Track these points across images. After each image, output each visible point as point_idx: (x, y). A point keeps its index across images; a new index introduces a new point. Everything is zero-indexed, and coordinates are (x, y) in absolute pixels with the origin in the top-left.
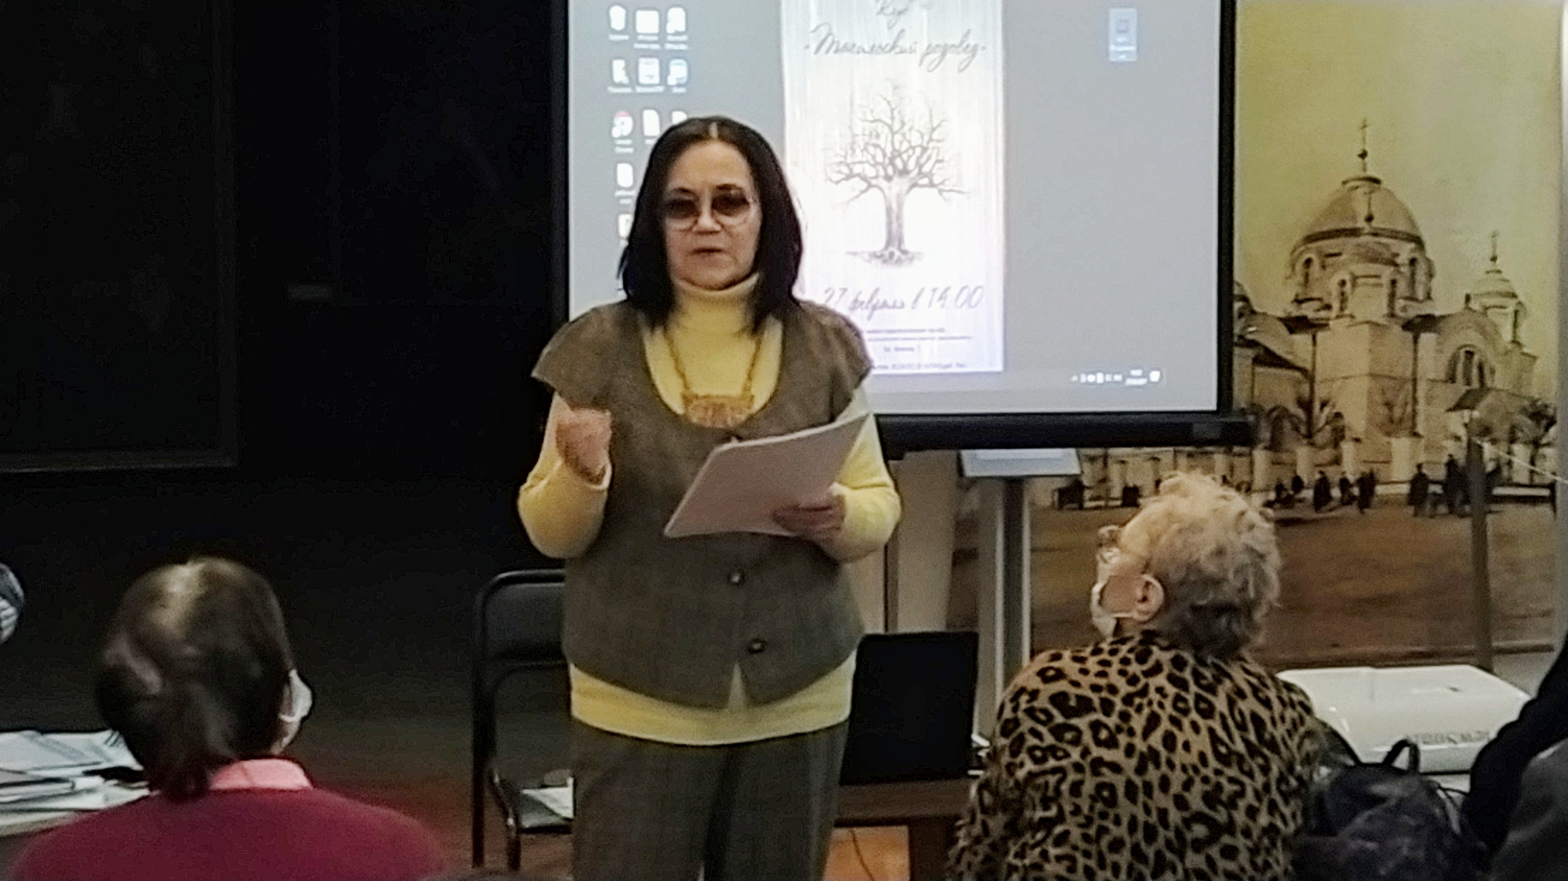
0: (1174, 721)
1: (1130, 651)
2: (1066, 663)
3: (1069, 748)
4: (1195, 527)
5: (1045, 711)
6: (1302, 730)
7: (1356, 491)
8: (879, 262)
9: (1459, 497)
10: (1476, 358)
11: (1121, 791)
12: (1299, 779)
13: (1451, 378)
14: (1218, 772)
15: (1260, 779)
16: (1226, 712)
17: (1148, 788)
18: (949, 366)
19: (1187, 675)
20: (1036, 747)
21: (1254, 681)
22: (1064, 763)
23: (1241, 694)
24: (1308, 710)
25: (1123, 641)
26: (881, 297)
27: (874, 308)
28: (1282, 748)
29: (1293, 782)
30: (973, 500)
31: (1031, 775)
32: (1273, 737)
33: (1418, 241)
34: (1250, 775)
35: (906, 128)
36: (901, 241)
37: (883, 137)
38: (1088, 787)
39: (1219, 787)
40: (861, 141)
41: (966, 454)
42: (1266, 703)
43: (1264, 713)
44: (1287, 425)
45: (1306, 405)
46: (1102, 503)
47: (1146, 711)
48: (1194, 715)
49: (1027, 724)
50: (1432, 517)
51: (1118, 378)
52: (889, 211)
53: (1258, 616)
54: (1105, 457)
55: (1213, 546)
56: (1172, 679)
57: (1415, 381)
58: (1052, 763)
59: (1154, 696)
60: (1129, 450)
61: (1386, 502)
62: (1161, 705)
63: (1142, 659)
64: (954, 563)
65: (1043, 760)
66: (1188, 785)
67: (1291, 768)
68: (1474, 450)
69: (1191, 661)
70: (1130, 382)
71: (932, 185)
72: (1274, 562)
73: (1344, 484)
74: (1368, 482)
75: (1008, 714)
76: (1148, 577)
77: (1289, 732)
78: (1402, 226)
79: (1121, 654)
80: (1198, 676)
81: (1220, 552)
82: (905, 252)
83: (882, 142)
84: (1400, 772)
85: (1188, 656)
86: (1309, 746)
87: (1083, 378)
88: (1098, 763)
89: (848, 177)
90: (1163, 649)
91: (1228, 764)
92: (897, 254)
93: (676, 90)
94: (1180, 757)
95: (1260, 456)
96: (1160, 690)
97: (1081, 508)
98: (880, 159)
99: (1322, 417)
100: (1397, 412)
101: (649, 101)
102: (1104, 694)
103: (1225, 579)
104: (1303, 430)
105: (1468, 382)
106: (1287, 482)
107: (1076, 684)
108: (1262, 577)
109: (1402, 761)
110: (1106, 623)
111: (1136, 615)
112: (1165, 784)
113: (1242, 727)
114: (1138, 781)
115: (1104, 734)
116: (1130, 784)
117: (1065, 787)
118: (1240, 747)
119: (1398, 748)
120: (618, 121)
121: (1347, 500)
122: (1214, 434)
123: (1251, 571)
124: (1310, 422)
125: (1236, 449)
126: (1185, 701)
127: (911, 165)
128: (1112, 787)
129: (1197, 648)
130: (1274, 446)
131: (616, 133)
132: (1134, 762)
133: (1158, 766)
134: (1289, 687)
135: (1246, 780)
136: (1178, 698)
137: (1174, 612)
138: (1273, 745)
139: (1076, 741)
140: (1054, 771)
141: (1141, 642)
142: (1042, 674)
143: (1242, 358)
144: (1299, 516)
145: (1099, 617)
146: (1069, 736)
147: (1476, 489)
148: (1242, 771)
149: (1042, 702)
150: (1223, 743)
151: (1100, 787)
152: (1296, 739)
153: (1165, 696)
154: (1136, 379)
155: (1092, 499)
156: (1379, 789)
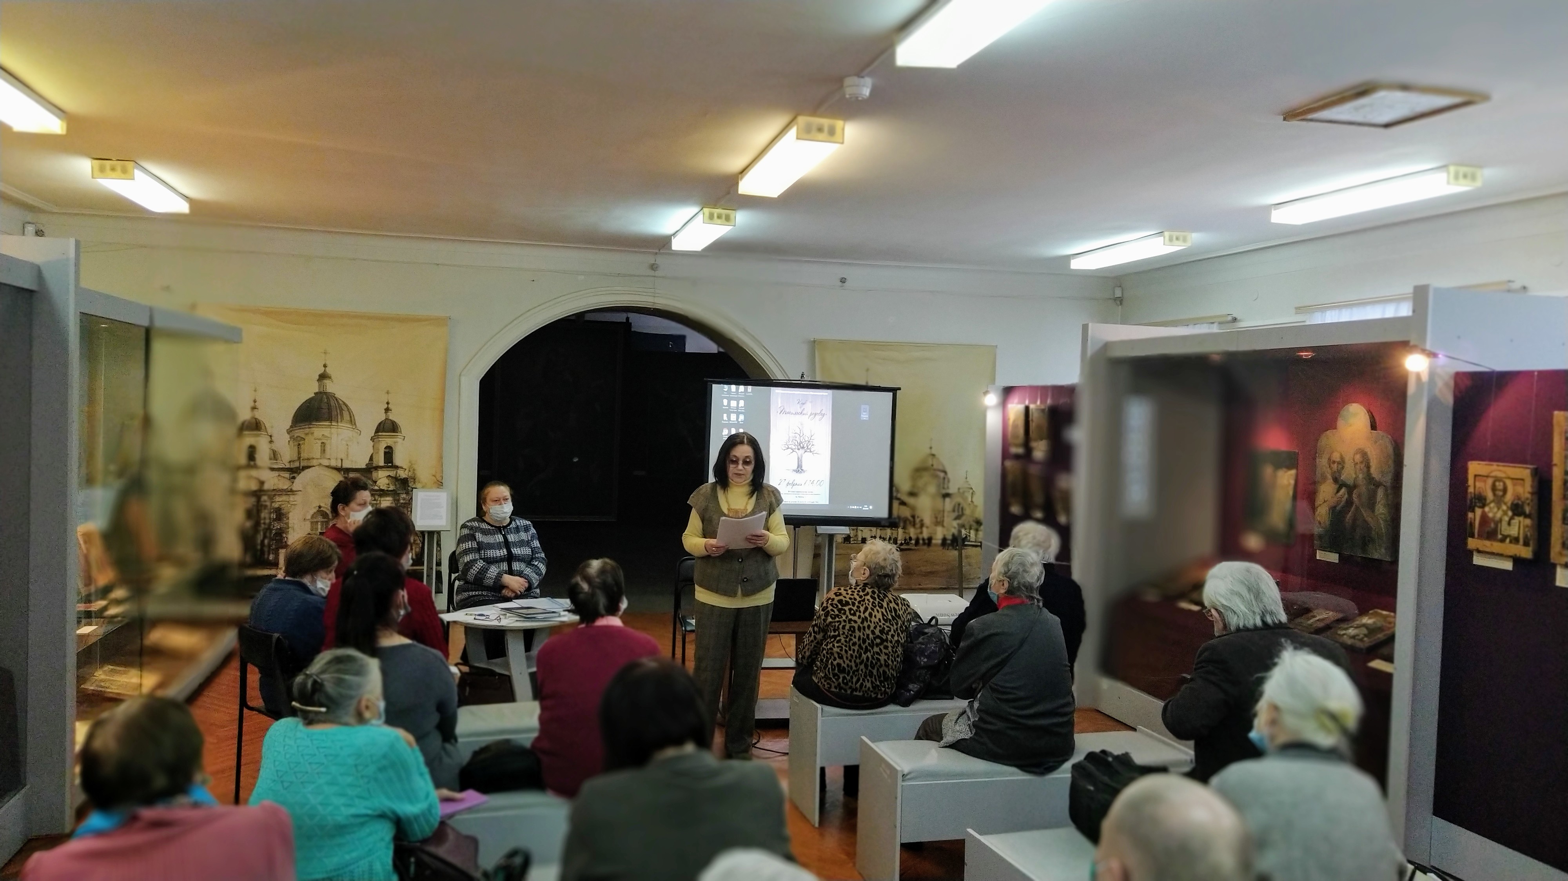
0: (872, 609)
1: (860, 588)
2: (842, 591)
3: (843, 616)
4: (878, 553)
5: (836, 605)
6: (907, 612)
7: (927, 541)
8: (795, 472)
9: (955, 544)
10: (961, 506)
11: (856, 628)
12: (906, 626)
13: (954, 511)
14: (884, 624)
15: (895, 627)
16: (886, 607)
17: (864, 628)
18: (814, 502)
19: (876, 596)
20: (833, 614)
21: (894, 598)
22: (841, 619)
23: (891, 602)
24: (909, 606)
25: (858, 586)
26: (795, 482)
27: (793, 485)
28: (902, 618)
29: (904, 628)
30: (820, 539)
31: (831, 622)
32: (899, 614)
33: (945, 472)
34: (893, 625)
35: (804, 436)
36: (801, 467)
37: (797, 438)
38: (847, 627)
39: (884, 628)
40: (791, 439)
41: (817, 527)
42: (897, 605)
43: (897, 607)
44: (908, 522)
45: (913, 517)
46: (856, 542)
47: (864, 605)
48: (877, 607)
49: (830, 608)
50: (948, 550)
51: (861, 507)
52: (798, 458)
53: (896, 579)
54: (857, 529)
55: (883, 558)
56: (871, 597)
57: (944, 511)
58: (837, 619)
59: (867, 602)
60: (864, 528)
61: (936, 545)
62: (868, 604)
63: (863, 590)
64: (814, 557)
65: (835, 618)
66: (875, 628)
67: (904, 623)
68: (960, 532)
69: (877, 592)
70: (863, 509)
71: (811, 452)
72: (899, 564)
73: (923, 539)
74: (930, 539)
75: (825, 605)
76: (865, 567)
77: (903, 612)
78: (941, 468)
79: (857, 590)
80: (879, 596)
81: (885, 560)
82: (802, 470)
83: (797, 439)
84: (932, 626)
85: (876, 590)
86: (909, 617)
87: (851, 507)
88: (850, 620)
89: (787, 448)
90: (869, 588)
91: (886, 622)
92: (800, 470)
93: (740, 423)
94: (873, 619)
95: (900, 530)
96: (868, 600)
97: (850, 543)
98: (796, 444)
99: (917, 520)
100: (939, 520)
101: (733, 425)
102: (853, 600)
103: (887, 567)
104: (912, 523)
105: (958, 512)
106: (908, 538)
107: (845, 597)
108: (897, 567)
109: (933, 622)
110: (853, 581)
111: (861, 578)
112: (869, 627)
113: (891, 611)
114: (861, 625)
115: (852, 612)
116: (859, 626)
117: (841, 627)
118: (890, 617)
119: (933, 618)
120: (724, 431)
121: (924, 544)
122: (887, 524)
123: (894, 565)
124: (914, 522)
125: (893, 528)
126: (875, 604)
127: (805, 446)
128: (854, 627)
129: (879, 588)
130: (904, 528)
131: (723, 434)
132: (861, 620)
133: (867, 622)
134: (904, 600)
135: (892, 627)
136: (873, 602)
137: (873, 577)
138: (899, 617)
139: (845, 614)
140: (838, 622)
141: (863, 586)
142: (835, 594)
143: (896, 504)
144: (910, 548)
145: (851, 580)
146: (842, 612)
147: (960, 541)
148: (890, 624)
149: (835, 602)
150: (886, 616)
151: (850, 627)
152: (905, 614)
153: (870, 602)
154: (866, 508)
155: (853, 541)
156: (926, 631)
